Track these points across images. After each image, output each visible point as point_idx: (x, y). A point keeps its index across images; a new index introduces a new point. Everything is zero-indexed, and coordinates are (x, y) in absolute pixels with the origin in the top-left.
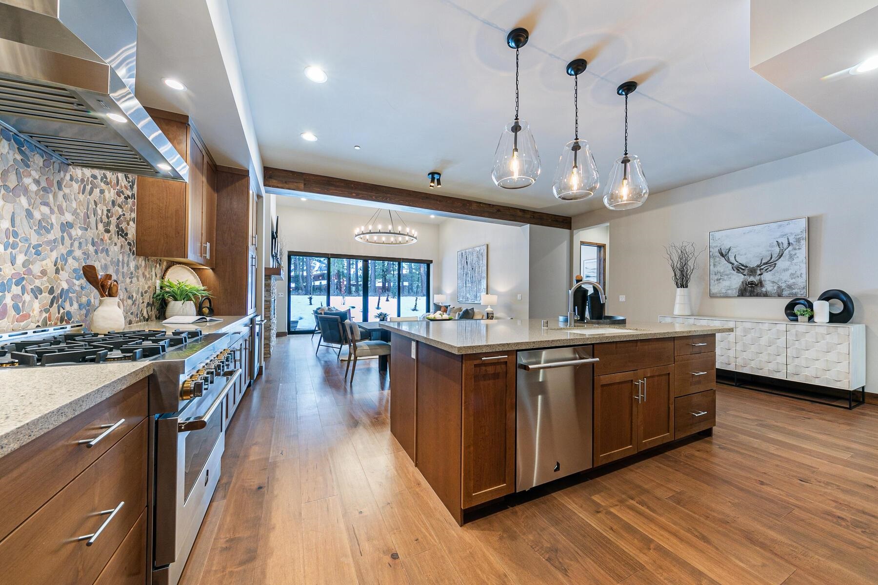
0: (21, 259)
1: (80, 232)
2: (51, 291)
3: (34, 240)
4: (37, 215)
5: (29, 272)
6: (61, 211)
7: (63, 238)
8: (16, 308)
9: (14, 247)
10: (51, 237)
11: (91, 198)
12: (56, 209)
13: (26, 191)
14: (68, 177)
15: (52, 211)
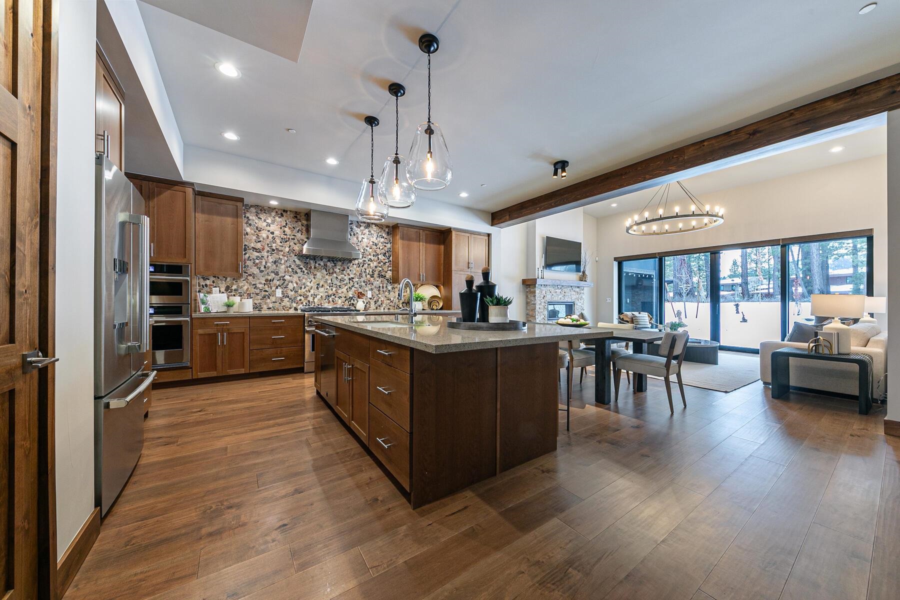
0: (334, 289)
1: (357, 280)
2: (345, 297)
3: (339, 284)
4: (339, 278)
5: (337, 292)
6: (349, 275)
7: (349, 282)
8: (333, 301)
9: (332, 286)
10: (345, 282)
11: (363, 268)
12: (347, 275)
13: (335, 272)
14: (352, 264)
15: (345, 276)
